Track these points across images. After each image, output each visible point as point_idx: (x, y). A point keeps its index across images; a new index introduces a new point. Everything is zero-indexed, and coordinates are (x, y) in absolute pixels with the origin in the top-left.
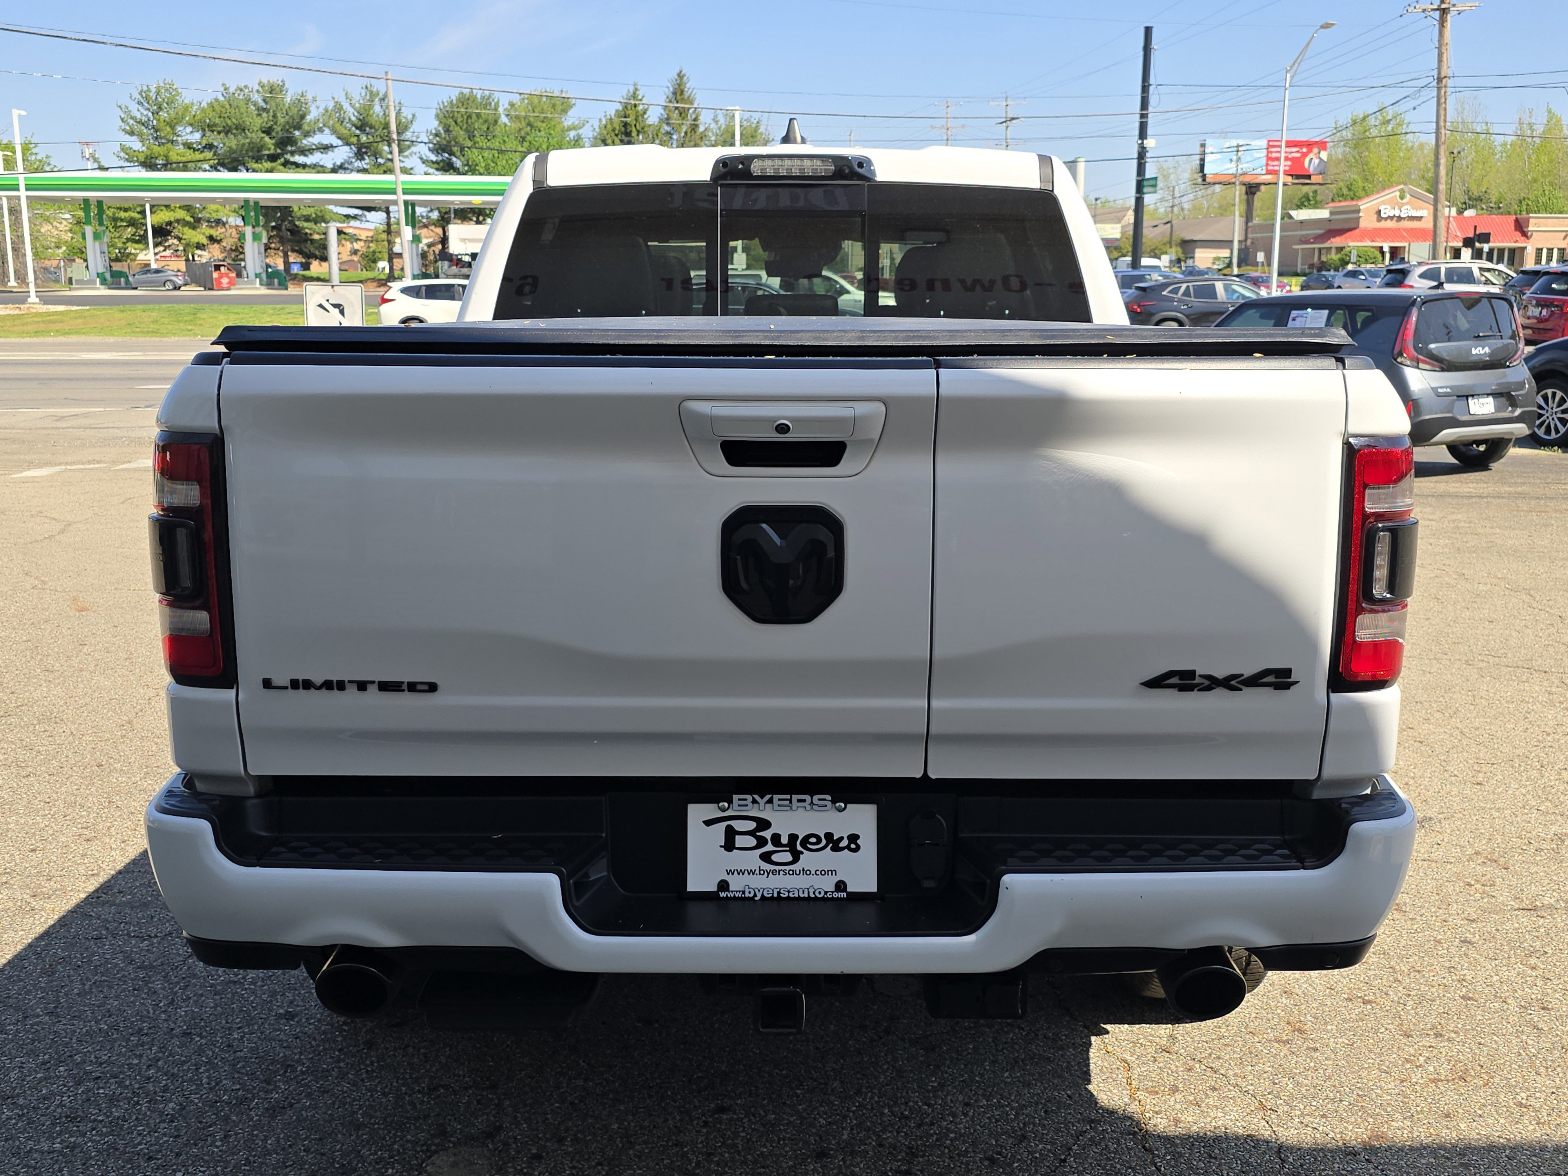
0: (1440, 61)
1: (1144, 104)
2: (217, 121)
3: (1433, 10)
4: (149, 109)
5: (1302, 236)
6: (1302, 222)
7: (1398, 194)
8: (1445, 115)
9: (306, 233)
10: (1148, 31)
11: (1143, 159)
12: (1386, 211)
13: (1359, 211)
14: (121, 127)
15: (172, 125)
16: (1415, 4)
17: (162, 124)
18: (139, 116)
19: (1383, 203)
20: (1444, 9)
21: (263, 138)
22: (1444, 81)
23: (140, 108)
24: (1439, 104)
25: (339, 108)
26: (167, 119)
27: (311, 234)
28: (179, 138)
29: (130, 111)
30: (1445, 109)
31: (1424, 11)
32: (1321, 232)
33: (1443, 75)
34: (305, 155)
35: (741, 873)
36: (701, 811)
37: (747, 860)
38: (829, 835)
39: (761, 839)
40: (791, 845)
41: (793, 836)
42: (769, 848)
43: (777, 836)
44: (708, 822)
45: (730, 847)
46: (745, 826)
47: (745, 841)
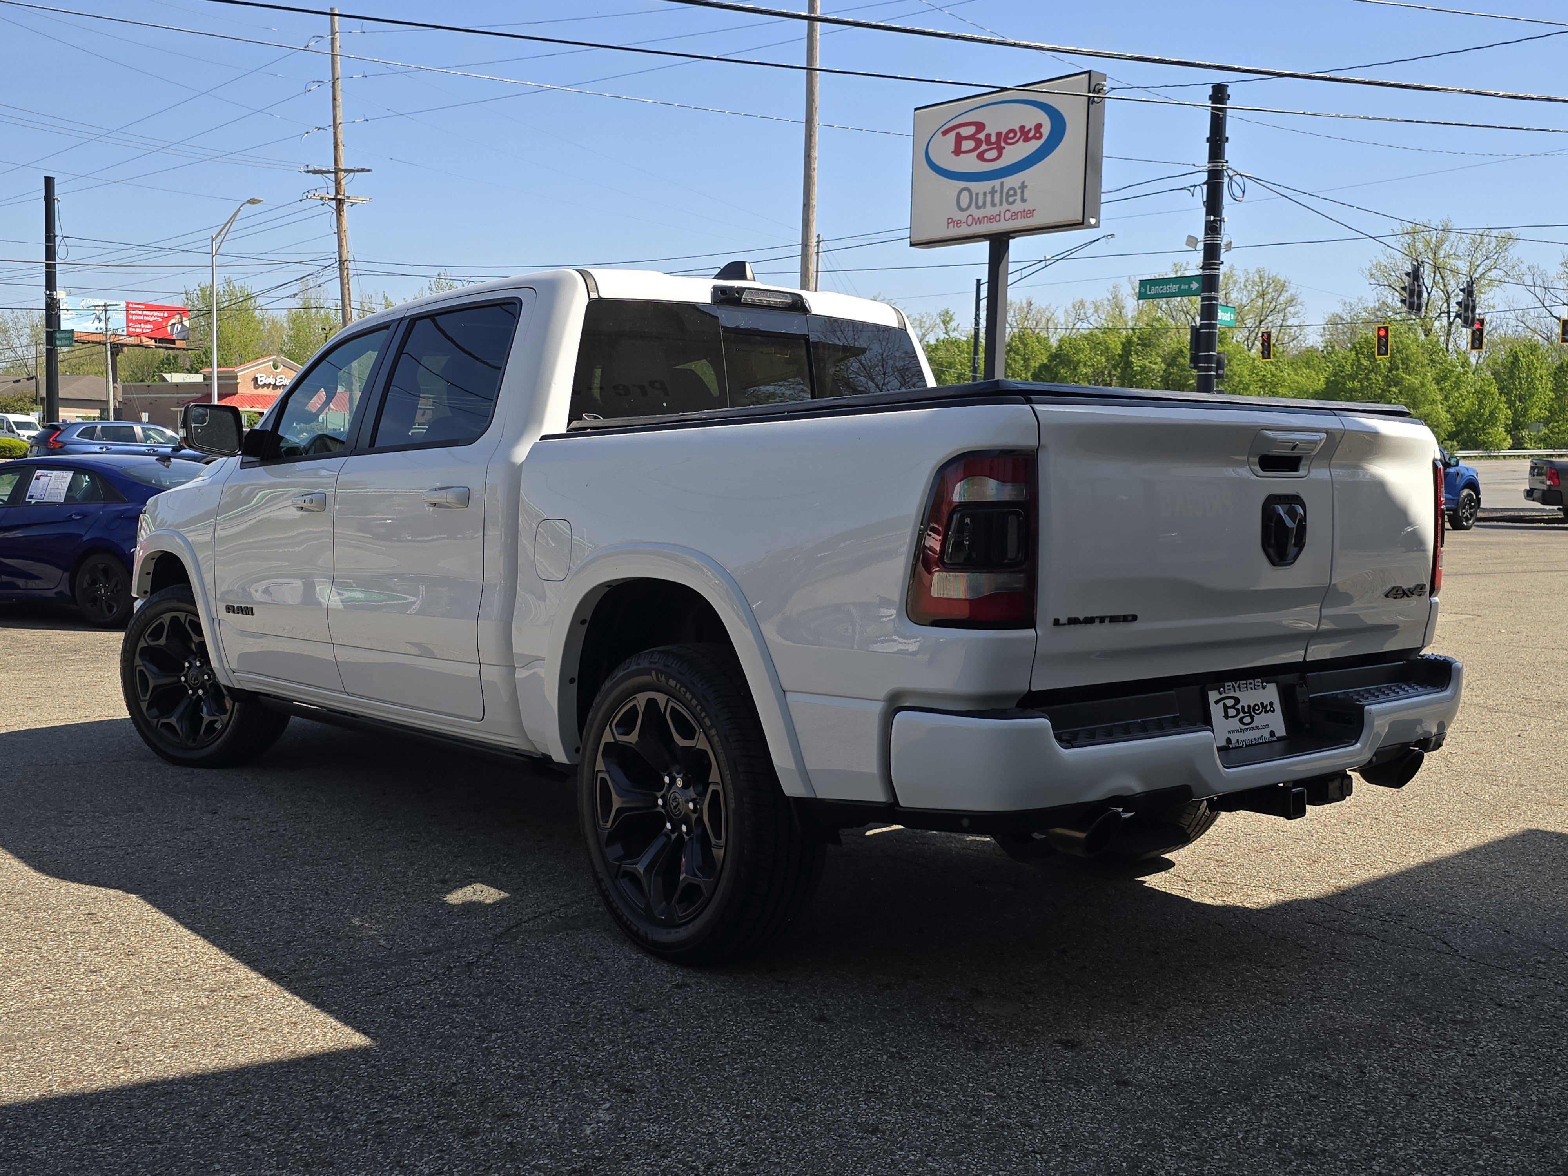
0: (340, 245)
1: (50, 253)
3: (329, 199)
5: (179, 398)
6: (177, 385)
7: (271, 363)
8: (349, 294)
10: (49, 182)
11: (53, 310)
12: (263, 379)
13: (236, 378)
16: (314, 192)
19: (259, 371)
20: (340, 200)
22: (346, 263)
24: (342, 284)
30: (349, 289)
31: (322, 199)
32: (199, 395)
33: (344, 259)
35: (1233, 732)
36: (1213, 696)
37: (1234, 723)
38: (1262, 703)
39: (1237, 710)
40: (1249, 712)
41: (1249, 706)
42: (1241, 715)
43: (1243, 707)
44: (1217, 702)
45: (1226, 716)
46: (1230, 702)
47: (1231, 712)
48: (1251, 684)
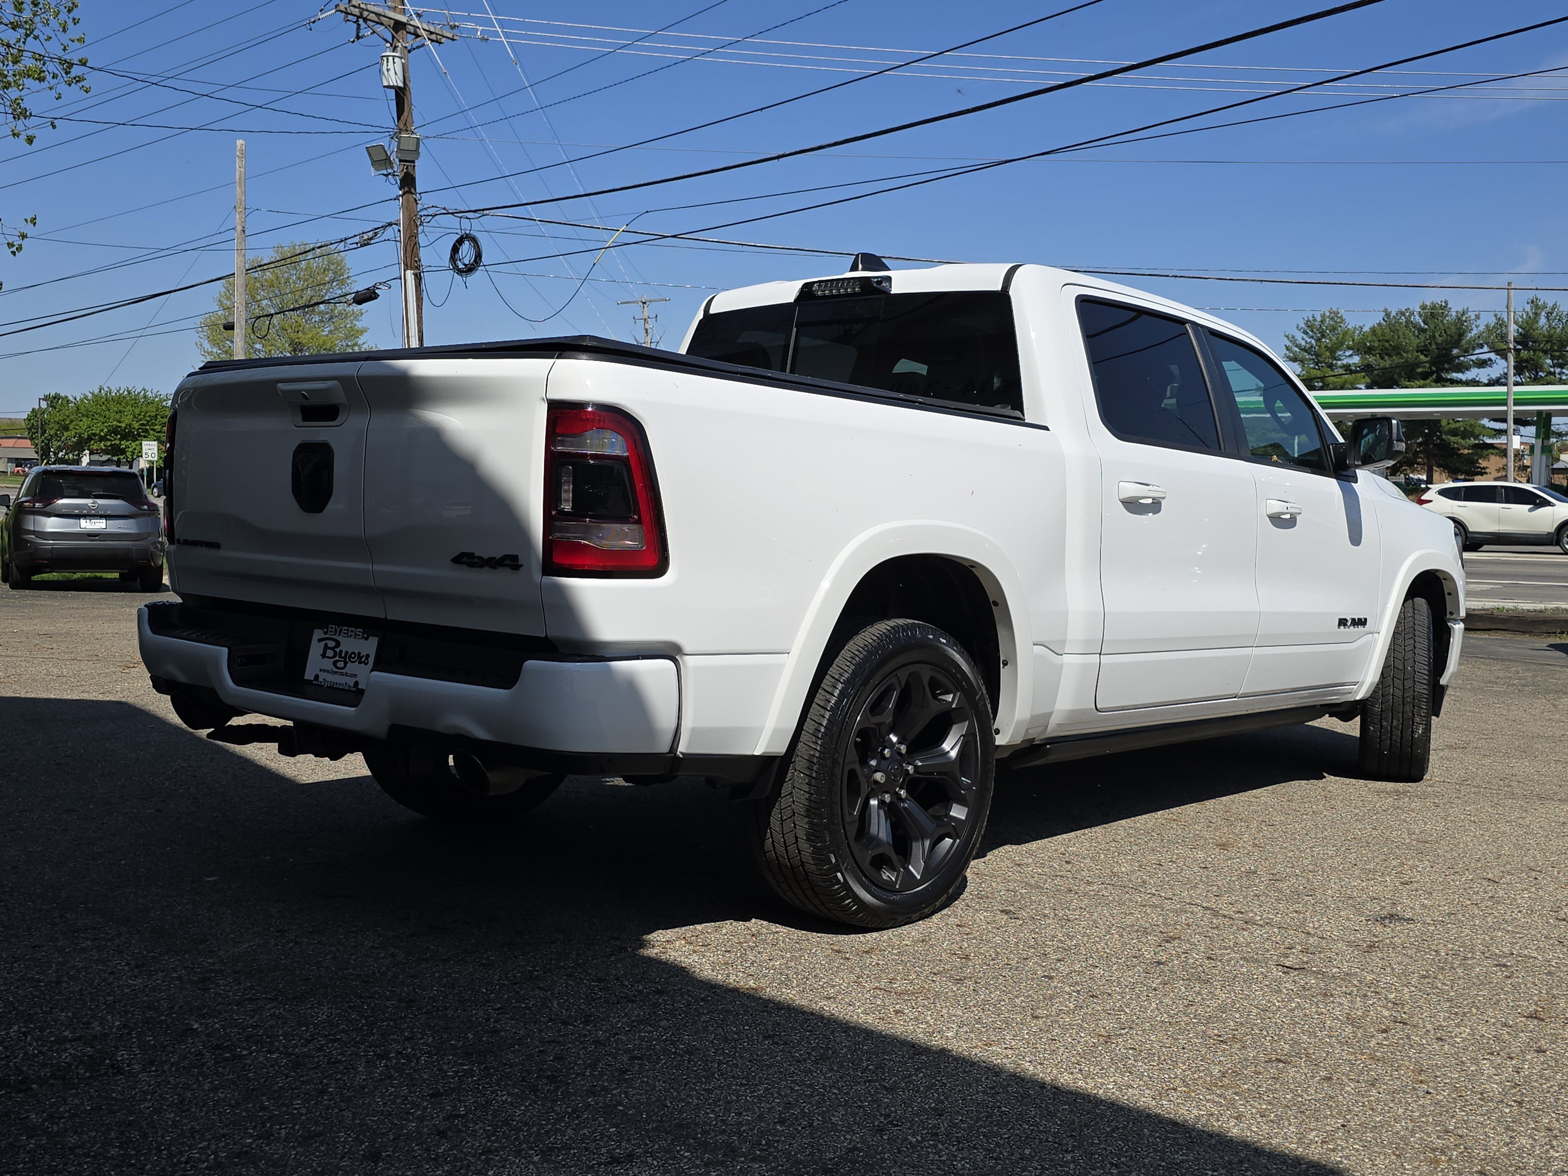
2: (1376, 344)
4: (1312, 337)
9: (1454, 448)
14: (1286, 354)
15: (1332, 350)
17: (1324, 349)
18: (1303, 343)
21: (1418, 356)
23: (1305, 336)
25: (1501, 324)
26: (1329, 346)
27: (1459, 450)
28: (1339, 363)
29: (1296, 340)
34: (1463, 373)
35: (325, 671)
36: (318, 634)
37: (328, 664)
38: (359, 653)
39: (335, 652)
40: (345, 657)
41: (347, 652)
42: (337, 658)
43: (341, 651)
44: (320, 640)
45: (324, 656)
46: (331, 644)
47: (330, 653)
48: (352, 631)
